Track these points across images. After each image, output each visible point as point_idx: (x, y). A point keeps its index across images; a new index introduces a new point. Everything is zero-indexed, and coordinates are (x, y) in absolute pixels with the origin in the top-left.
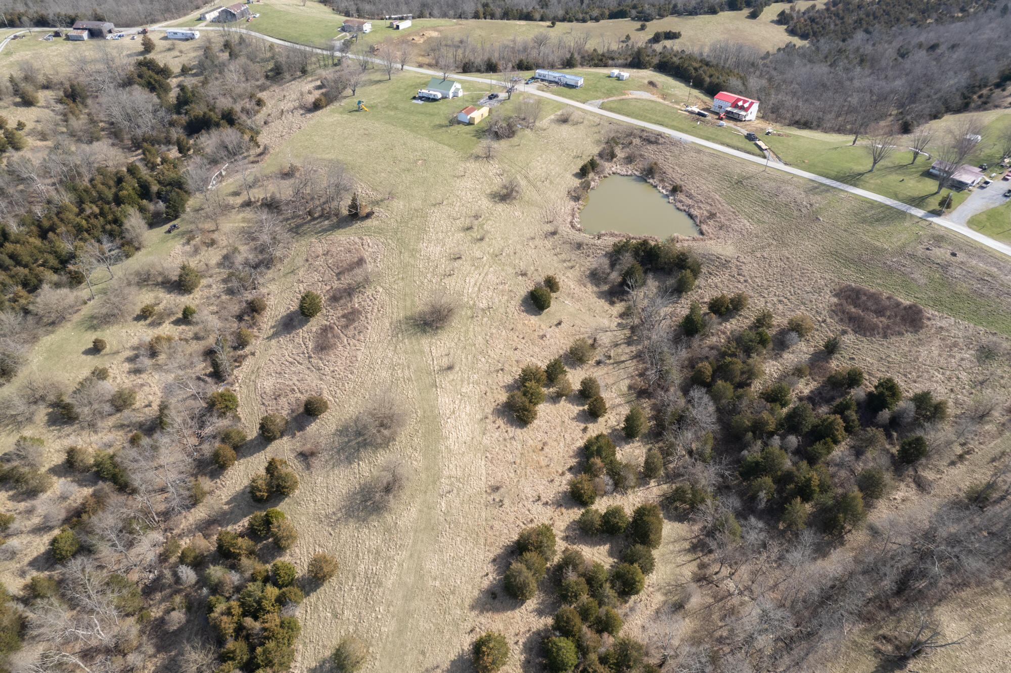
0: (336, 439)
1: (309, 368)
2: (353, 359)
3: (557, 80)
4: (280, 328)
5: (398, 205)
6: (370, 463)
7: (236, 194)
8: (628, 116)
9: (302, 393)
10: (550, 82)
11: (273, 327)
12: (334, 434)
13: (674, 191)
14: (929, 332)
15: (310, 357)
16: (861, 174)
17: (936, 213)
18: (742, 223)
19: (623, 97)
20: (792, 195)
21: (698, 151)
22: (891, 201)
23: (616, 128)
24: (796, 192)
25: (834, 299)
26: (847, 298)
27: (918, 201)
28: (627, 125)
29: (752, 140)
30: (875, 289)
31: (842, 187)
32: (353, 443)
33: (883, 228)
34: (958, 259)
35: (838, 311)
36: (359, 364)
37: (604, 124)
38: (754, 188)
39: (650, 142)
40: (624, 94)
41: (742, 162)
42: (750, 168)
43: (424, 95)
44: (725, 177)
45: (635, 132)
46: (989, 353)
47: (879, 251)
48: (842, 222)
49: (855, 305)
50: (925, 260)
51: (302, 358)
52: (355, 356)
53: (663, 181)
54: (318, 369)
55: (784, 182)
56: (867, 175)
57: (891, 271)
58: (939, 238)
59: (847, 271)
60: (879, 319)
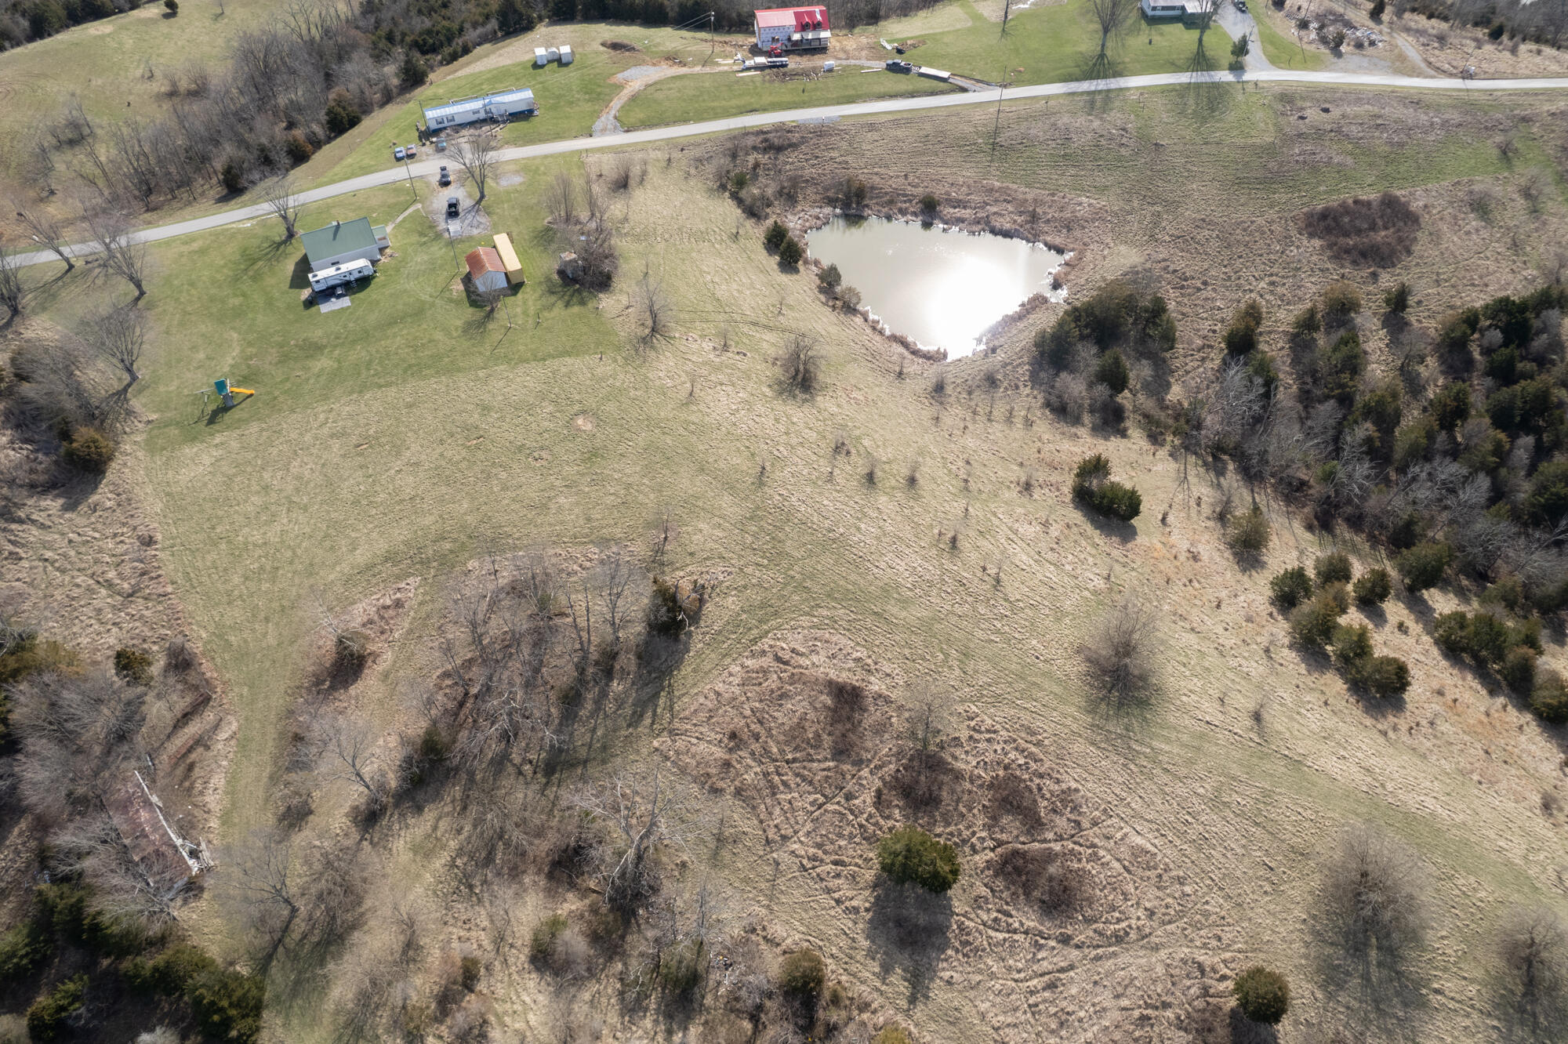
0: (1343, 997)
1: (1098, 958)
2: (1141, 859)
3: (482, 115)
4: (905, 957)
5: (702, 534)
6: (1445, 970)
7: (296, 816)
8: (685, 120)
9: (1166, 1005)
10: (472, 124)
11: (887, 969)
12: (1330, 997)
13: (929, 211)
14: (1425, 219)
15: (1065, 940)
16: (1102, 56)
17: (1237, 68)
18: (1084, 204)
19: (626, 93)
20: (1085, 126)
21: (872, 127)
22: (1184, 78)
23: (697, 152)
24: (1081, 121)
25: (1317, 243)
26: (1328, 230)
27: (1201, 61)
28: (711, 138)
29: (906, 70)
30: (1334, 201)
31: (1114, 83)
32: (1375, 974)
33: (1231, 117)
34: (1336, 112)
35: (1340, 254)
36: (1167, 855)
37: (677, 155)
38: (1027, 143)
39: (779, 149)
40: (620, 87)
41: (953, 111)
42: (978, 116)
43: (331, 283)
44: (965, 147)
45: (734, 145)
46: (1481, 207)
47: (1270, 150)
48: (1188, 134)
49: (1347, 235)
50: (1319, 134)
51: (1052, 958)
52: (1138, 852)
53: (891, 202)
54: (1119, 939)
55: (1047, 114)
56: (1109, 53)
57: (1314, 169)
58: (1287, 98)
59: (1281, 197)
60: (1381, 236)
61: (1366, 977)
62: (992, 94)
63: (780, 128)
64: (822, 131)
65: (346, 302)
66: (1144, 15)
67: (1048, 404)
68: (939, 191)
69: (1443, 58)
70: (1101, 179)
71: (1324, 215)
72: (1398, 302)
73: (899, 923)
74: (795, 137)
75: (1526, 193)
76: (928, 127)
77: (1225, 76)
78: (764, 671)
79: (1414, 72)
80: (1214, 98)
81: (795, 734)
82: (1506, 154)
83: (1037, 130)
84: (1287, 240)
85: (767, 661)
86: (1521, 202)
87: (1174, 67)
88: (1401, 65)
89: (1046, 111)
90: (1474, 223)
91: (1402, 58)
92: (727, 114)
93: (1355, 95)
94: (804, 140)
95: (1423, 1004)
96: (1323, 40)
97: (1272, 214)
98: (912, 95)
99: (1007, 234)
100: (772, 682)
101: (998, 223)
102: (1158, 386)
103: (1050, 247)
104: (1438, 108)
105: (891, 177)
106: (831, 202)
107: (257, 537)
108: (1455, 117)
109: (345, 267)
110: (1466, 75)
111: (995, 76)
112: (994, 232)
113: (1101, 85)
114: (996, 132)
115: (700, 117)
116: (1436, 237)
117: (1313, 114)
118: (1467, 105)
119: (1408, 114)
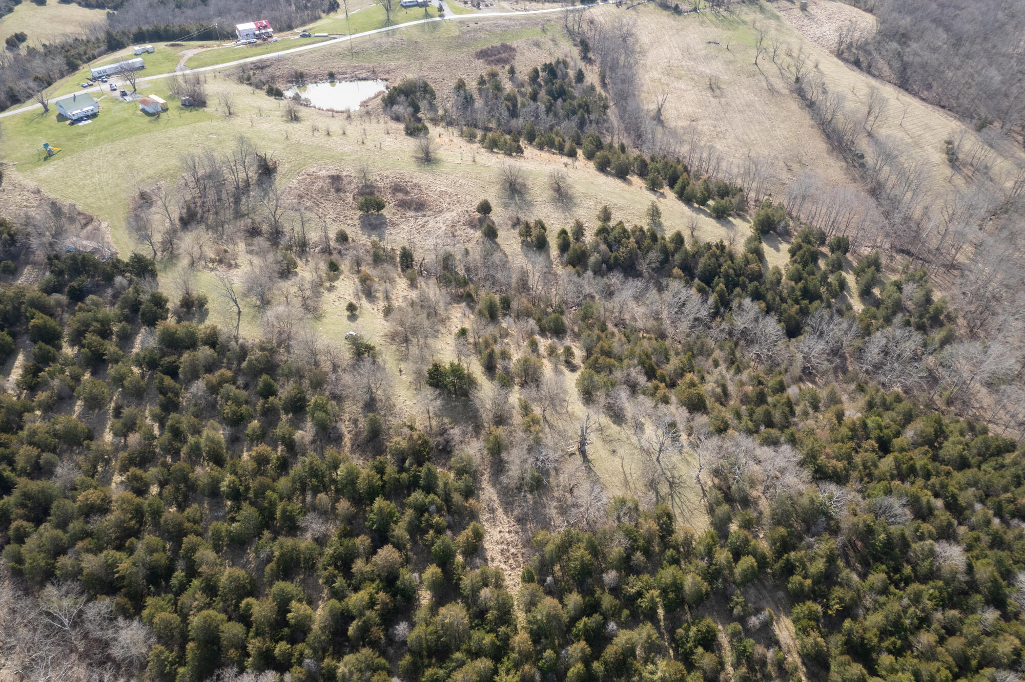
1: (435, 217)
4: (374, 232)
8: (216, 63)
9: (459, 222)
13: (332, 77)
14: (518, 49)
15: (424, 216)
16: (388, 19)
17: (442, 16)
18: (393, 65)
19: (186, 58)
20: (386, 41)
21: (300, 55)
22: (423, 21)
23: (227, 72)
24: (385, 40)
25: (481, 61)
26: (484, 56)
27: (427, 15)
28: (230, 68)
29: (309, 36)
30: (485, 47)
31: (395, 27)
32: (518, 202)
33: (442, 30)
34: (480, 24)
35: (489, 63)
36: (450, 191)
37: (217, 74)
38: (364, 50)
39: (262, 68)
40: (182, 57)
41: (332, 46)
42: (343, 45)
43: (80, 116)
44: (342, 55)
45: (243, 68)
46: (537, 44)
47: (459, 37)
48: (426, 37)
49: (491, 56)
50: (475, 30)
51: (421, 221)
52: (441, 192)
53: (315, 77)
54: (441, 212)
55: (371, 40)
56: (391, 18)
57: (476, 40)
58: (462, 22)
59: (465, 49)
60: (503, 55)
61: (516, 203)
62: (348, 38)
63: (261, 61)
64: (279, 60)
65: (90, 121)
66: (402, 6)
67: (392, 118)
68: (334, 71)
69: (518, 7)
70: (397, 56)
71: (481, 52)
72: (512, 71)
73: (370, 225)
74: (268, 63)
75: (553, 40)
76: (324, 52)
77: (438, 19)
78: (305, 179)
79: (508, 11)
80: (435, 26)
81: (321, 190)
82: (543, 30)
83: (367, 45)
84: (470, 61)
85: (305, 176)
86: (551, 42)
87: (417, 19)
88: (503, 9)
89: (371, 39)
90: (535, 49)
91: (503, 8)
92: (234, 59)
93: (488, 19)
94: (272, 64)
95: (533, 205)
96: (473, 6)
97: (463, 55)
98: (314, 43)
99: (365, 79)
100: (308, 180)
101: (361, 76)
102: (432, 107)
103: (382, 80)
104: (518, 20)
105: (313, 69)
106: (291, 82)
107: (89, 182)
108: (524, 22)
109: (84, 109)
110: (526, 10)
111: (347, 32)
112: (360, 79)
113: (390, 28)
114: (352, 49)
115: (223, 62)
116: (523, 54)
117: (472, 25)
118: (528, 18)
119: (508, 23)
